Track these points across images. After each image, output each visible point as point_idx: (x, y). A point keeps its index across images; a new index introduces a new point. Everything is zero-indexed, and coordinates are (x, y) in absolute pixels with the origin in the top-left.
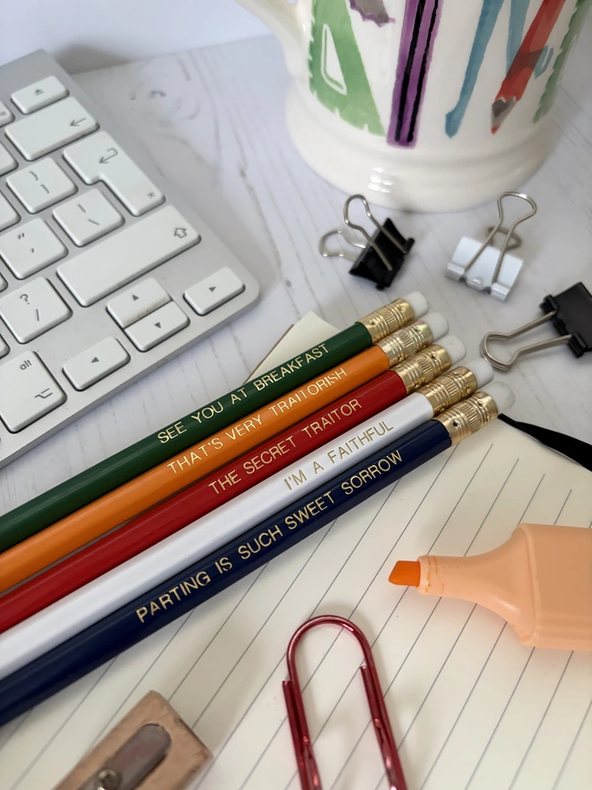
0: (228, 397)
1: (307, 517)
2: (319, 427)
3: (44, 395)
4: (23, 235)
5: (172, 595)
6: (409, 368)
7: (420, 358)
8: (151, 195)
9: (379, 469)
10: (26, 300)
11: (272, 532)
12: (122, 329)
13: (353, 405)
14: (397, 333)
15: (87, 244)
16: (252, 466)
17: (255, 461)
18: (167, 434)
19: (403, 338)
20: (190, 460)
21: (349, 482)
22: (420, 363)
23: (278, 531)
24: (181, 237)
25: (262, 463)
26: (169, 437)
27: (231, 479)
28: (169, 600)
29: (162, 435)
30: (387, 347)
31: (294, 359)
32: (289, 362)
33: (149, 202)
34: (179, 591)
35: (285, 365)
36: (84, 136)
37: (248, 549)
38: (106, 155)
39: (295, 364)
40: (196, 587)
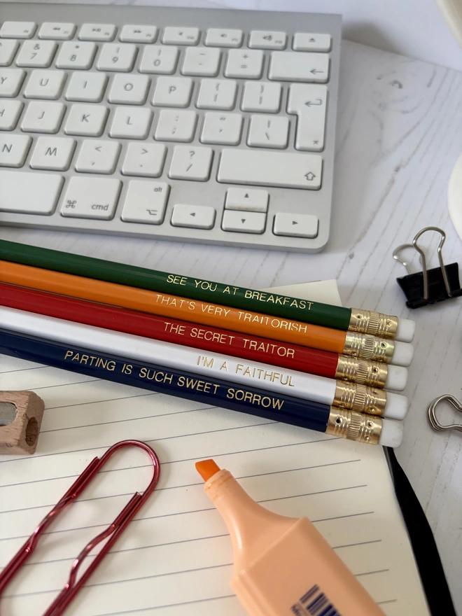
0: (225, 286)
1: (193, 387)
2: (255, 346)
3: (152, 212)
4: (225, 119)
5: (90, 359)
6: (349, 363)
7: (365, 363)
8: (316, 142)
9: (261, 401)
10: (192, 155)
11: (167, 377)
12: (224, 209)
13: (290, 352)
14: (368, 336)
15: (254, 147)
16: (196, 333)
17: (201, 332)
18: (173, 279)
19: (369, 343)
20: (170, 302)
21: (236, 391)
22: (361, 366)
23: (171, 379)
24: (308, 179)
25: (203, 336)
26: (174, 281)
27: (179, 330)
28: (86, 360)
29: (171, 277)
30: (350, 339)
31: (284, 297)
32: (279, 296)
33: (311, 145)
34: (95, 360)
35: (275, 296)
36: (313, 82)
37: (147, 373)
38: (313, 100)
39: (282, 300)
40: (104, 367)
